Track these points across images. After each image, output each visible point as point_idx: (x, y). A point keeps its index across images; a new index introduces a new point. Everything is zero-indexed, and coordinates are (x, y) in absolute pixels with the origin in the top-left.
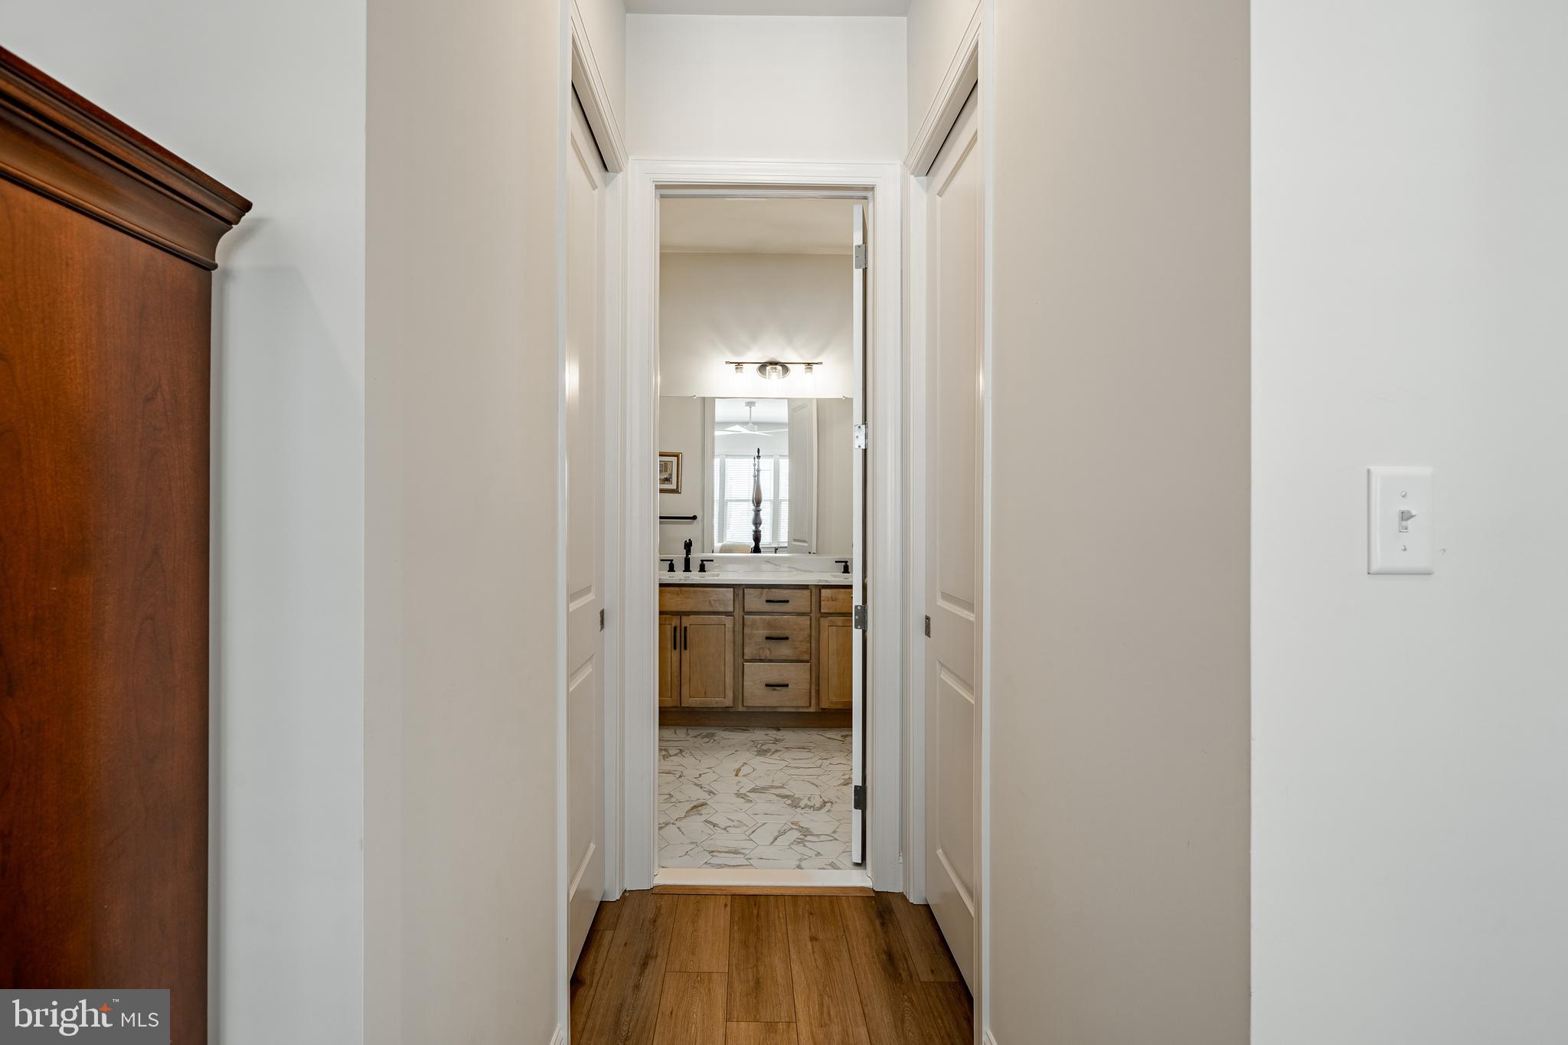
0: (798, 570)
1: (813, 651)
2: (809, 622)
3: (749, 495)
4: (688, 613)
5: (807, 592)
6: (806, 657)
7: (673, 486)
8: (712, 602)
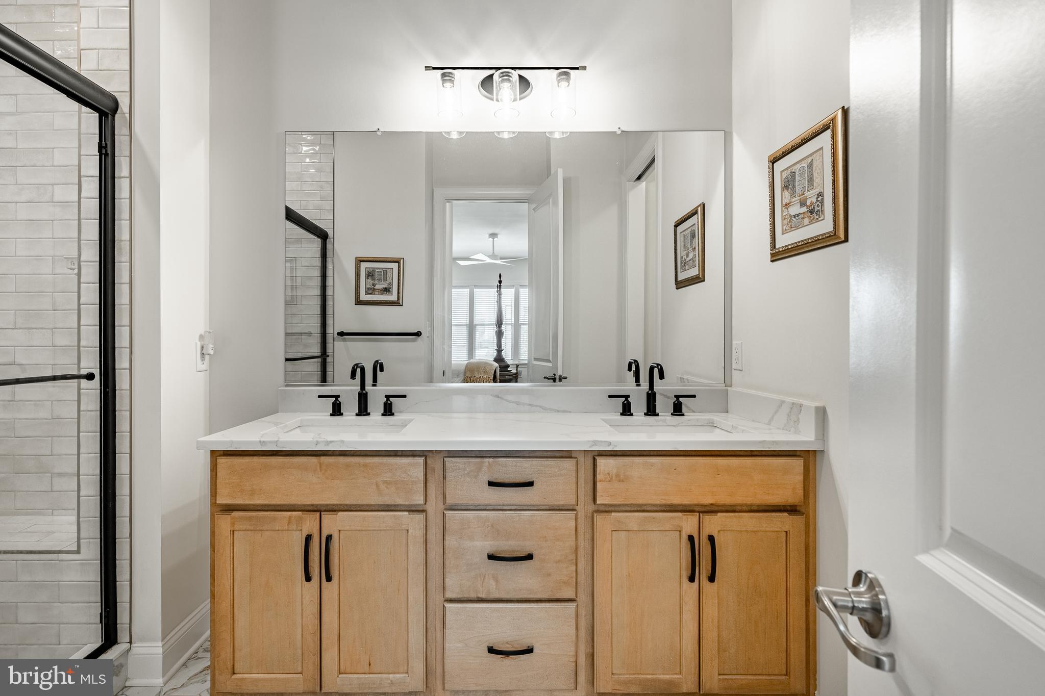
0: (545, 409)
1: (582, 579)
2: (573, 524)
3: (494, 320)
4: (333, 509)
5: (569, 464)
6: (569, 593)
7: (393, 297)
8: (383, 487)
